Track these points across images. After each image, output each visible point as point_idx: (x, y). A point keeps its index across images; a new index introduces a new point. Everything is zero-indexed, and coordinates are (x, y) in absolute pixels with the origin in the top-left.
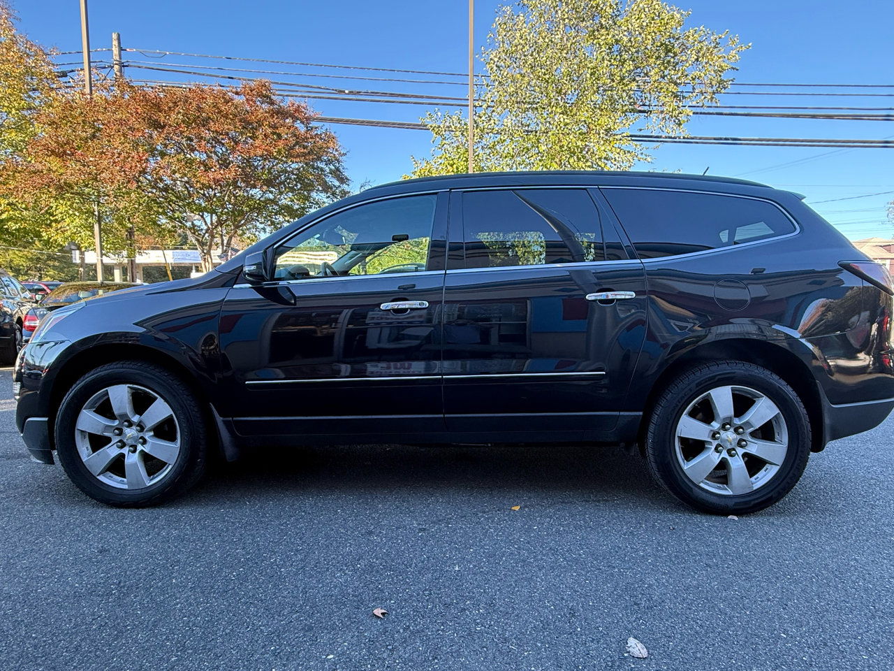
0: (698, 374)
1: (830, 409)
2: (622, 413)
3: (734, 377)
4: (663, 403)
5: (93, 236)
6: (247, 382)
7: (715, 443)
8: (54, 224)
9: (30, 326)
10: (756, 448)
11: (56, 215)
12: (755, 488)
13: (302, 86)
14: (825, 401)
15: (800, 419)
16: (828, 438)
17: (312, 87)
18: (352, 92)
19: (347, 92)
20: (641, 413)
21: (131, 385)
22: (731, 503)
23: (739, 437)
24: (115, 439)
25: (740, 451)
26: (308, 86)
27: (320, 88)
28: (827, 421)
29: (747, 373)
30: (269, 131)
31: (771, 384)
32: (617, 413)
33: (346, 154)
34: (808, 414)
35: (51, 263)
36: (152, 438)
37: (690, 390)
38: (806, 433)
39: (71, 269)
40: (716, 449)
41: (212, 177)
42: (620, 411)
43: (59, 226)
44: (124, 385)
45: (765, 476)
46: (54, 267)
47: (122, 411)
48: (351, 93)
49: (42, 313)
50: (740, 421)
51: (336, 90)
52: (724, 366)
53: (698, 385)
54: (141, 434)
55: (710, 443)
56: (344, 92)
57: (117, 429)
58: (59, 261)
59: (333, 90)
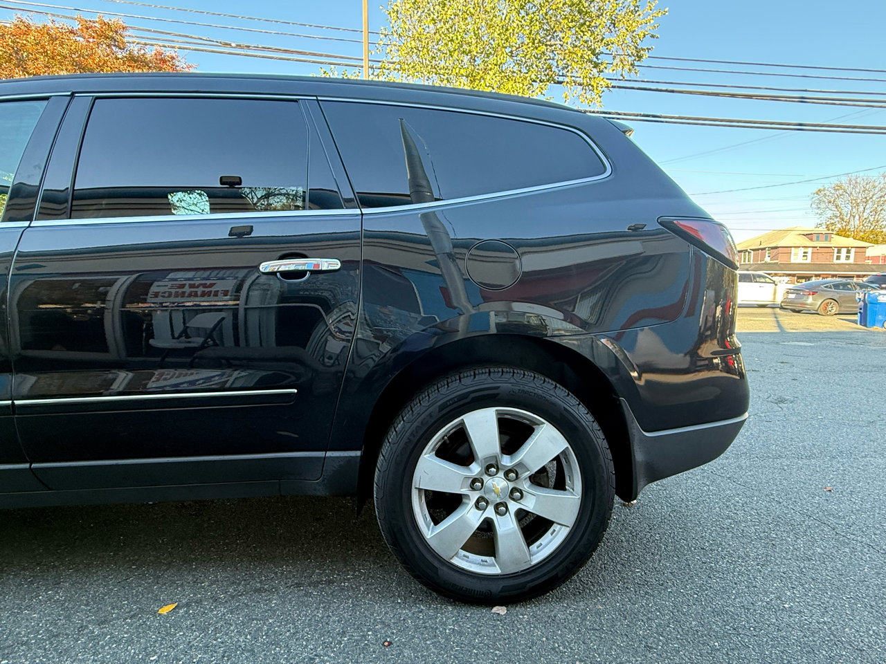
0: (443, 390)
1: (643, 439)
2: (329, 454)
3: (498, 394)
4: (392, 436)
7: (475, 496)
10: (535, 501)
12: (534, 563)
13: (180, 35)
14: (635, 427)
15: (597, 455)
16: (641, 482)
17: (193, 38)
18: (240, 46)
19: (233, 45)
20: (358, 453)
22: (496, 588)
23: (511, 485)
25: (513, 507)
26: (186, 36)
27: (201, 39)
28: (639, 456)
29: (516, 388)
31: (554, 404)
32: (321, 454)
34: (611, 447)
37: (430, 415)
38: (605, 477)
40: (477, 505)
42: (326, 450)
45: (549, 544)
48: (238, 46)
50: (512, 460)
51: (220, 43)
52: (484, 377)
53: (442, 408)
55: (467, 496)
56: (230, 44)
59: (217, 42)
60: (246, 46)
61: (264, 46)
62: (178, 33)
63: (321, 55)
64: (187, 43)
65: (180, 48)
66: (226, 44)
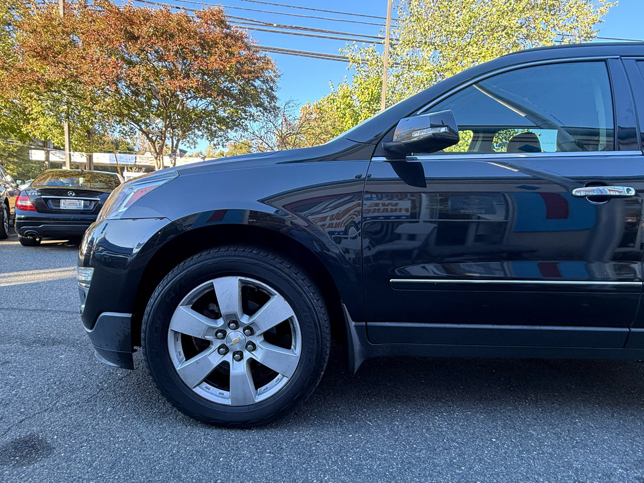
5: (62, 134)
6: (391, 280)
8: (31, 122)
9: (22, 206)
11: (32, 114)
13: (238, 18)
17: (246, 20)
18: (280, 26)
19: (275, 25)
21: (243, 278)
24: (217, 344)
26: (243, 19)
27: (252, 21)
30: (224, 49)
33: (280, 76)
35: (11, 159)
36: (262, 343)
39: (27, 165)
41: (178, 85)
43: (36, 123)
44: (235, 278)
46: (14, 163)
47: (231, 310)
48: (278, 26)
49: (33, 194)
51: (266, 24)
54: (250, 339)
56: (273, 25)
57: (221, 331)
58: (18, 158)
59: (264, 23)
60: (284, 26)
61: (296, 26)
62: (237, 17)
63: (338, 33)
64: (244, 23)
65: (249, 29)
66: (270, 24)
